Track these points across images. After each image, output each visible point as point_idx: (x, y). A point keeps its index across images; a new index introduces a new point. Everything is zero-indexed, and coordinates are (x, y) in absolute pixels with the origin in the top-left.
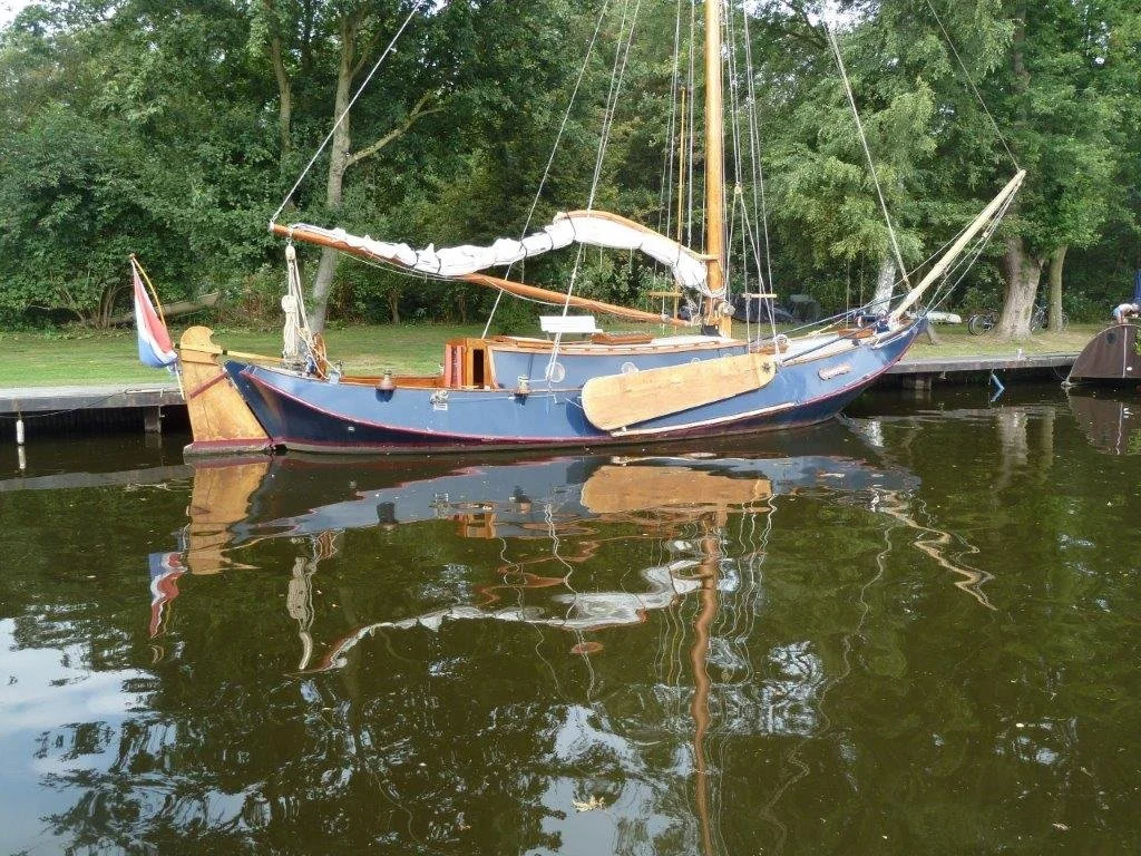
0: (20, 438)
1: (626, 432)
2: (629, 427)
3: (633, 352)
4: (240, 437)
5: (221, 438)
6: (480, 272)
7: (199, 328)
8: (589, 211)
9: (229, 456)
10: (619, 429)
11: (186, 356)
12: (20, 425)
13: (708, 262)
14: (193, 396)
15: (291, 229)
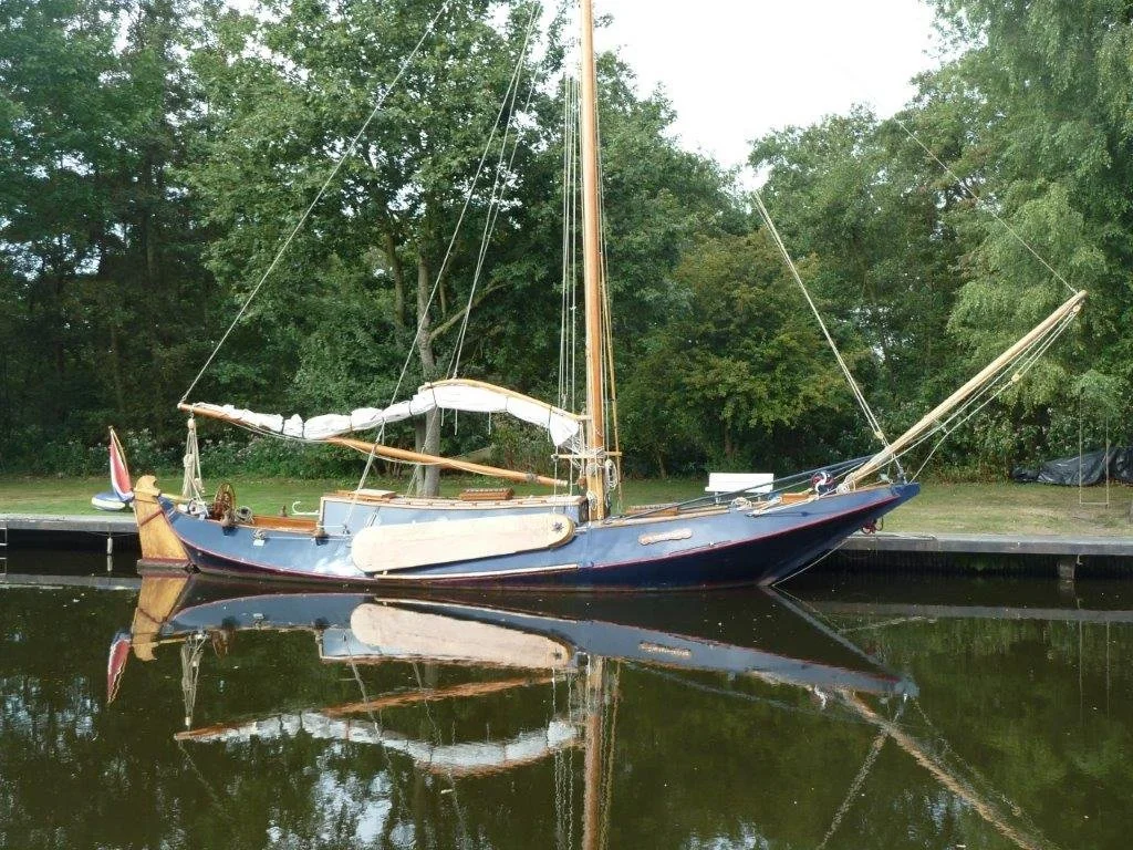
0: (109, 550)
1: (385, 576)
2: (391, 572)
3: (453, 508)
4: (171, 557)
5: (159, 556)
6: (340, 436)
7: (147, 476)
8: (452, 380)
9: (165, 570)
10: (381, 572)
11: (138, 497)
12: (110, 540)
13: (584, 422)
14: (142, 525)
15: (192, 408)
